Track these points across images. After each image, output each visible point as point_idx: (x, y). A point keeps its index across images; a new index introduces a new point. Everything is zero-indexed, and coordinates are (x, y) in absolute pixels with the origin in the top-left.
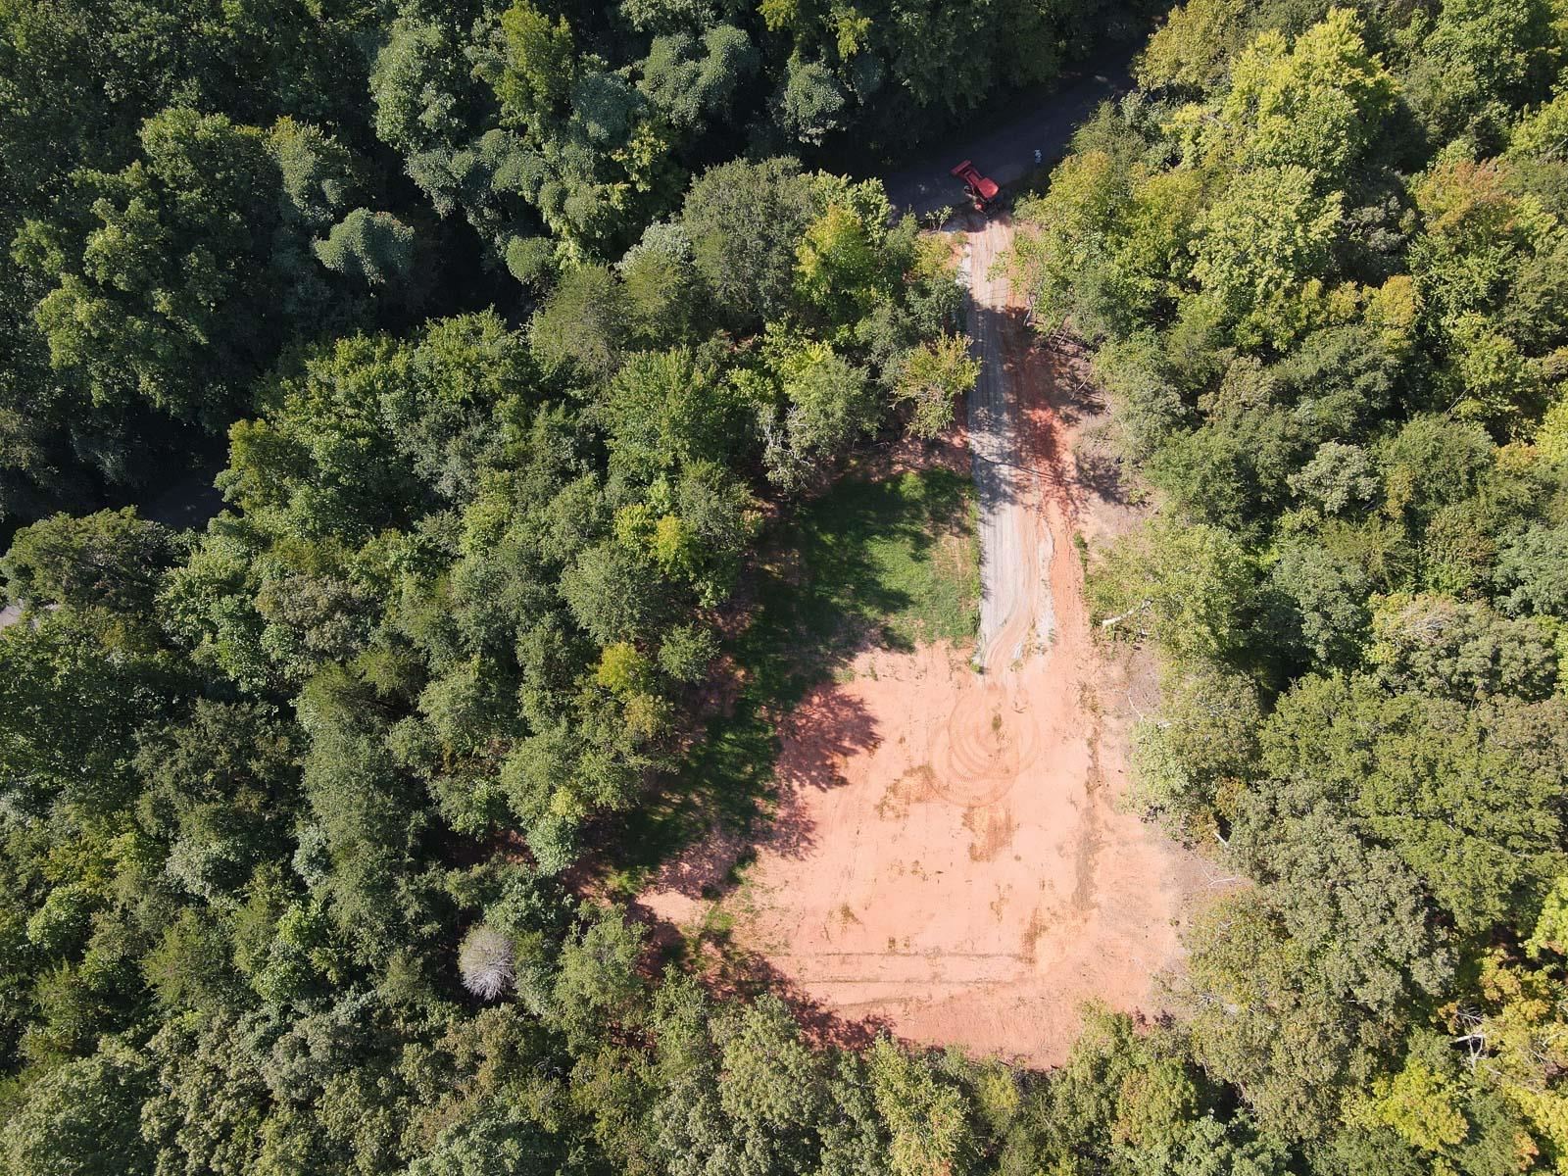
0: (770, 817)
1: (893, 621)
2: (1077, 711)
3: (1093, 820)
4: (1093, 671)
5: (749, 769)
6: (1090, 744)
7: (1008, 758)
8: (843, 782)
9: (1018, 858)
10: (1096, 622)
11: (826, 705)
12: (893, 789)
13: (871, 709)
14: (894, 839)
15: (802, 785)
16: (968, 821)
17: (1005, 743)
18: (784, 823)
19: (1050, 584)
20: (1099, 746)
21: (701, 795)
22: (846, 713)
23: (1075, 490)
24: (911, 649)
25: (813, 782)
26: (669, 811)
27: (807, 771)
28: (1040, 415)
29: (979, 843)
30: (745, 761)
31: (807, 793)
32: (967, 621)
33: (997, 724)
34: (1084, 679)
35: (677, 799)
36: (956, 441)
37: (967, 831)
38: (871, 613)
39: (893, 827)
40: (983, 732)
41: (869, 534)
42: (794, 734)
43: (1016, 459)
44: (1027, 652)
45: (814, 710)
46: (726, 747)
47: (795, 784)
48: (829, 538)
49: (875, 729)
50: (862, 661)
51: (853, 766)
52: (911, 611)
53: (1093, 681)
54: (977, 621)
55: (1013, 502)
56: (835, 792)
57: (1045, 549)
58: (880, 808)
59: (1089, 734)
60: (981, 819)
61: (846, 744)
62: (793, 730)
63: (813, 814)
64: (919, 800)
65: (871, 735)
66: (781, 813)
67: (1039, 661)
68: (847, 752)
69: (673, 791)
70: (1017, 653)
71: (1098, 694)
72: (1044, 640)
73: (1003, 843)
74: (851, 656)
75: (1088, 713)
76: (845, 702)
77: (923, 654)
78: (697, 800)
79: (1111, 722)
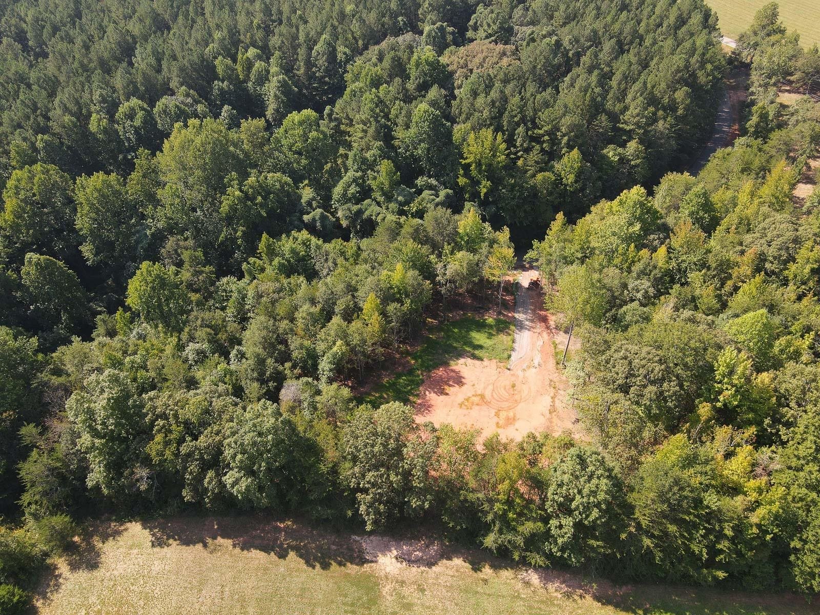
0: (414, 402)
1: (477, 352)
2: (548, 388)
3: (551, 422)
4: (555, 377)
5: (409, 388)
6: (552, 398)
7: (517, 397)
8: (447, 394)
9: (517, 430)
10: (558, 364)
11: (445, 371)
12: (467, 400)
13: (462, 374)
14: (465, 415)
15: (430, 393)
16: (497, 415)
17: (516, 392)
18: (420, 404)
19: (541, 351)
20: (556, 400)
21: (388, 395)
22: (452, 374)
23: (553, 331)
24: (482, 360)
25: (435, 392)
26: (373, 398)
27: (433, 389)
28: (542, 313)
29: (501, 422)
30: (408, 385)
31: (432, 396)
32: (506, 355)
33: (514, 386)
34: (551, 378)
35: (377, 395)
36: (510, 315)
37: (496, 417)
38: (468, 349)
39: (466, 412)
40: (507, 388)
41: (471, 330)
42: (430, 378)
43: (532, 321)
44: (529, 367)
45: (441, 372)
46: (401, 381)
47: (427, 393)
48: (456, 330)
49: (463, 380)
50: (462, 361)
51: (453, 390)
52: (484, 351)
53: (555, 380)
54: (509, 356)
55: (529, 330)
56: (442, 397)
57: (540, 343)
58: (461, 405)
59: (552, 394)
60: (503, 415)
61: (451, 383)
62: (430, 377)
63: (432, 402)
64: (477, 405)
65: (461, 382)
66: (419, 401)
67: (534, 370)
68: (450, 386)
69: (376, 392)
70: (524, 367)
71: (557, 384)
72: (536, 365)
73: (511, 424)
74: (458, 359)
75: (552, 389)
76: (453, 371)
77: (486, 362)
78: (385, 396)
79: (562, 392)
